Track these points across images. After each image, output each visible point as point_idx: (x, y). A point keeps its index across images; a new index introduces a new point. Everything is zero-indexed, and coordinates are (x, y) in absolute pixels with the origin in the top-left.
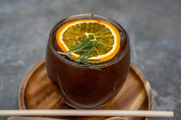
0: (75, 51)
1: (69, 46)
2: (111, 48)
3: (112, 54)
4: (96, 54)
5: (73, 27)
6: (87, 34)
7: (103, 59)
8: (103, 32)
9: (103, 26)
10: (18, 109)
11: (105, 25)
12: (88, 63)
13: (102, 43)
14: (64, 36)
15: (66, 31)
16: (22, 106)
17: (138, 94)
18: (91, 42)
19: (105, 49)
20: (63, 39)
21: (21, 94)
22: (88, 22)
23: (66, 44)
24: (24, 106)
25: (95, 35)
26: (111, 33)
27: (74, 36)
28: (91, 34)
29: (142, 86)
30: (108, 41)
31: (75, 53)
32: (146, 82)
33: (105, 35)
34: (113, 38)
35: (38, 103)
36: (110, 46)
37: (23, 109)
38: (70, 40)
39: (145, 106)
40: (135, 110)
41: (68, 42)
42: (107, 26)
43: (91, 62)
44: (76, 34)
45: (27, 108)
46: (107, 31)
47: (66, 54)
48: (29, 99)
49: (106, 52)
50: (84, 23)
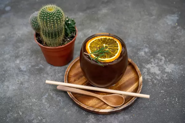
0: (94, 54)
1: (92, 50)
2: (115, 55)
3: (114, 59)
4: (105, 57)
5: (99, 39)
6: (104, 45)
7: (108, 61)
8: (114, 45)
9: (116, 42)
10: (63, 82)
11: (117, 41)
12: (99, 62)
13: (111, 52)
14: (91, 44)
15: (93, 42)
16: (65, 80)
17: (135, 83)
18: (105, 50)
19: (111, 56)
20: (90, 46)
21: (66, 74)
22: (108, 38)
23: (91, 49)
24: (67, 81)
25: (109, 46)
26: (118, 46)
27: (97, 45)
28: (107, 45)
29: (138, 79)
30: (115, 51)
31: (94, 55)
32: (140, 77)
33: (114, 47)
34: (118, 49)
35: (75, 81)
36: (114, 54)
37: (66, 82)
38: (94, 47)
39: (136, 91)
40: (130, 92)
41: (92, 48)
42: (117, 42)
43: (100, 61)
44: (98, 44)
45: (68, 82)
46: (116, 45)
47: (88, 55)
48: (70, 77)
49: (111, 57)
50: (106, 38)
